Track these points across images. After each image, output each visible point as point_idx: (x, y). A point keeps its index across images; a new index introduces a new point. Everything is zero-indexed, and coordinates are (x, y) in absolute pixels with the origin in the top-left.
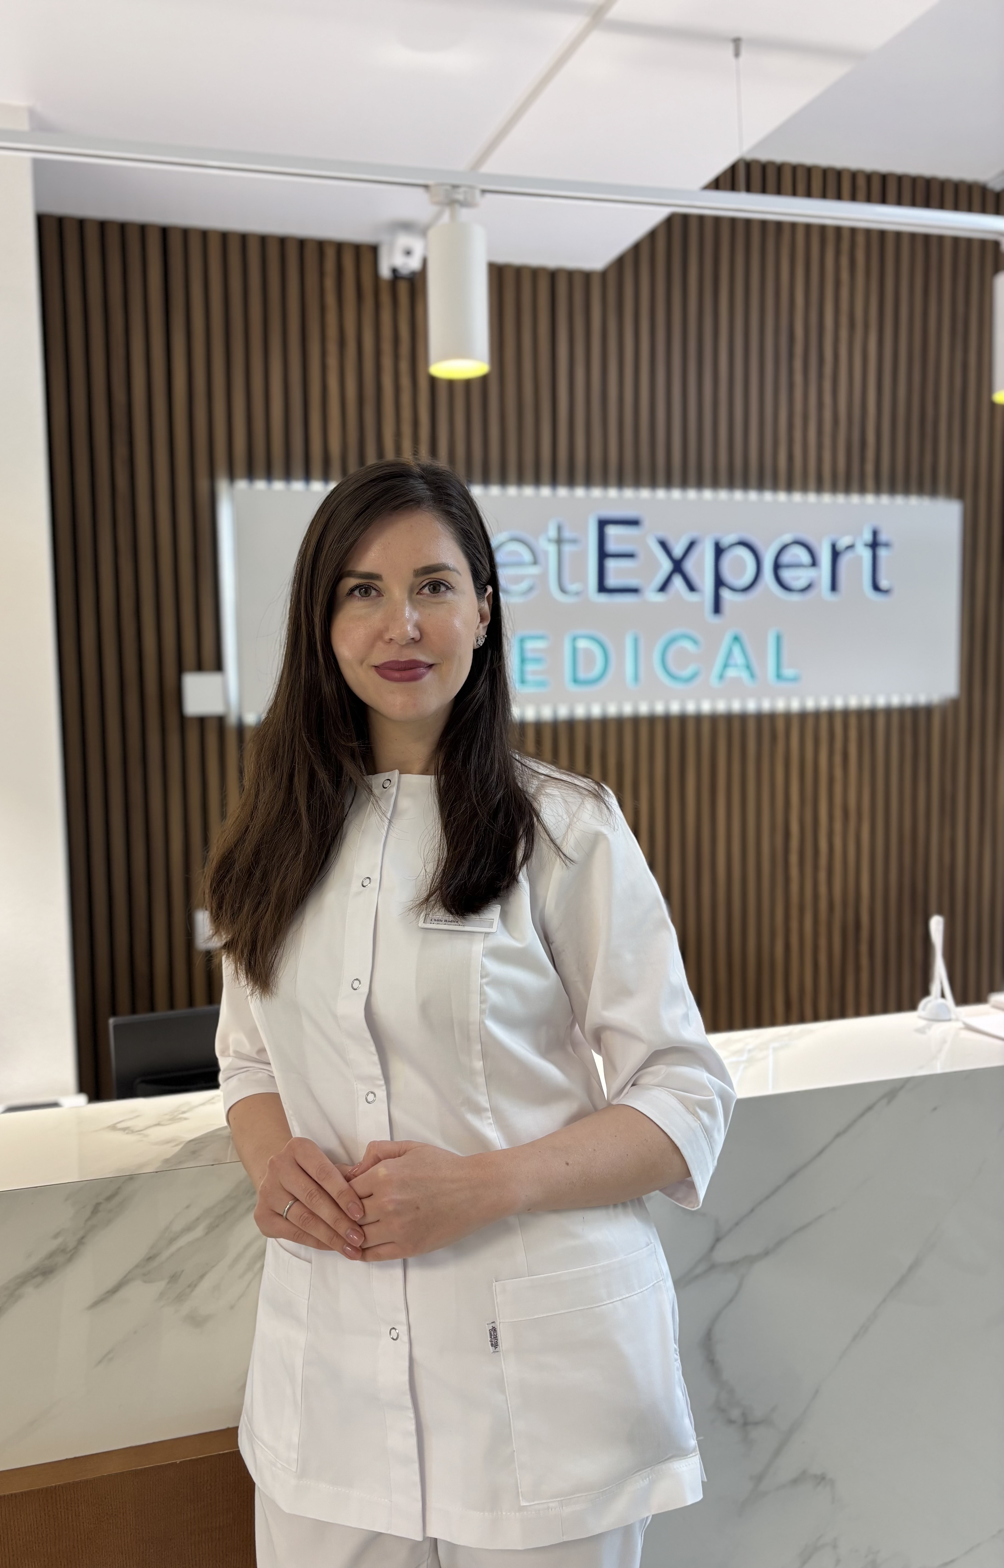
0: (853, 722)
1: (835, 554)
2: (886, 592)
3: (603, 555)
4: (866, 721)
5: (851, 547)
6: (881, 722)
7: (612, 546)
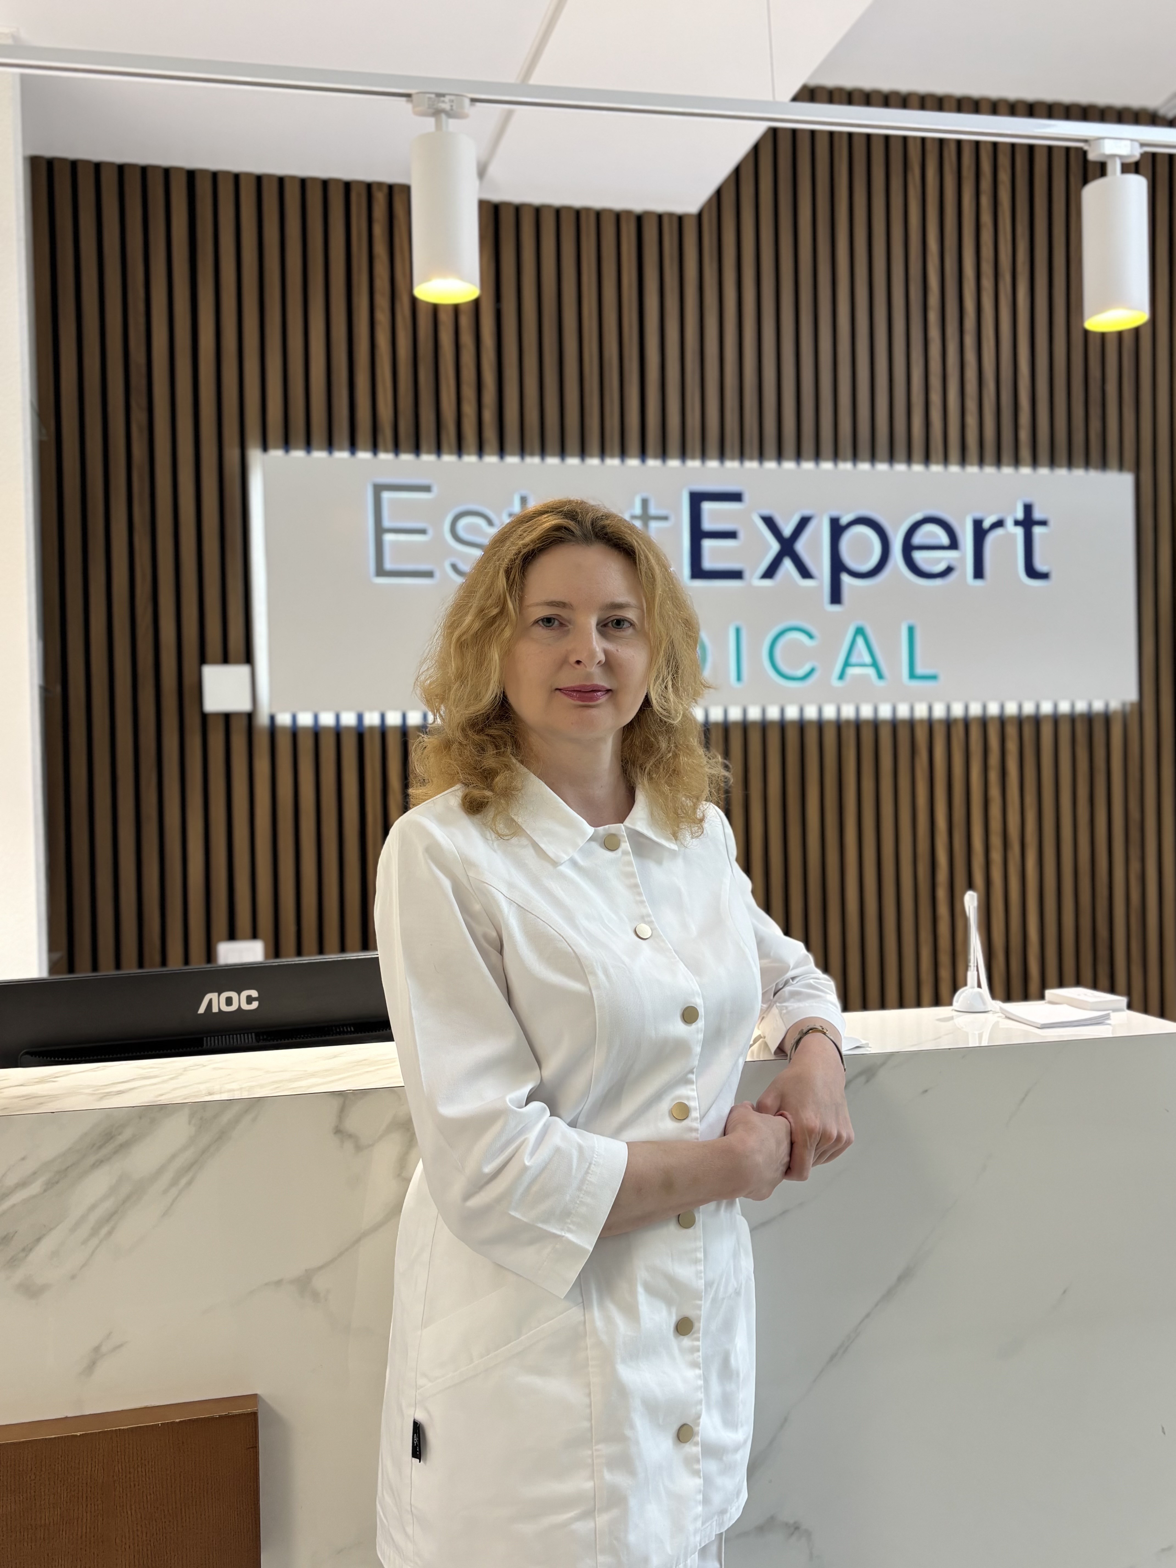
0: (1012, 732)
1: (980, 533)
2: (1044, 576)
3: (698, 534)
4: (1028, 732)
5: (999, 524)
6: (1047, 732)
7: (707, 525)
